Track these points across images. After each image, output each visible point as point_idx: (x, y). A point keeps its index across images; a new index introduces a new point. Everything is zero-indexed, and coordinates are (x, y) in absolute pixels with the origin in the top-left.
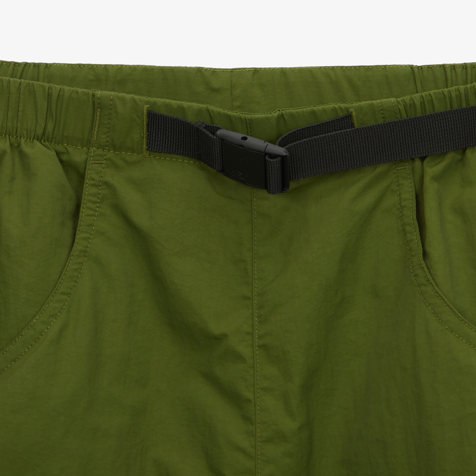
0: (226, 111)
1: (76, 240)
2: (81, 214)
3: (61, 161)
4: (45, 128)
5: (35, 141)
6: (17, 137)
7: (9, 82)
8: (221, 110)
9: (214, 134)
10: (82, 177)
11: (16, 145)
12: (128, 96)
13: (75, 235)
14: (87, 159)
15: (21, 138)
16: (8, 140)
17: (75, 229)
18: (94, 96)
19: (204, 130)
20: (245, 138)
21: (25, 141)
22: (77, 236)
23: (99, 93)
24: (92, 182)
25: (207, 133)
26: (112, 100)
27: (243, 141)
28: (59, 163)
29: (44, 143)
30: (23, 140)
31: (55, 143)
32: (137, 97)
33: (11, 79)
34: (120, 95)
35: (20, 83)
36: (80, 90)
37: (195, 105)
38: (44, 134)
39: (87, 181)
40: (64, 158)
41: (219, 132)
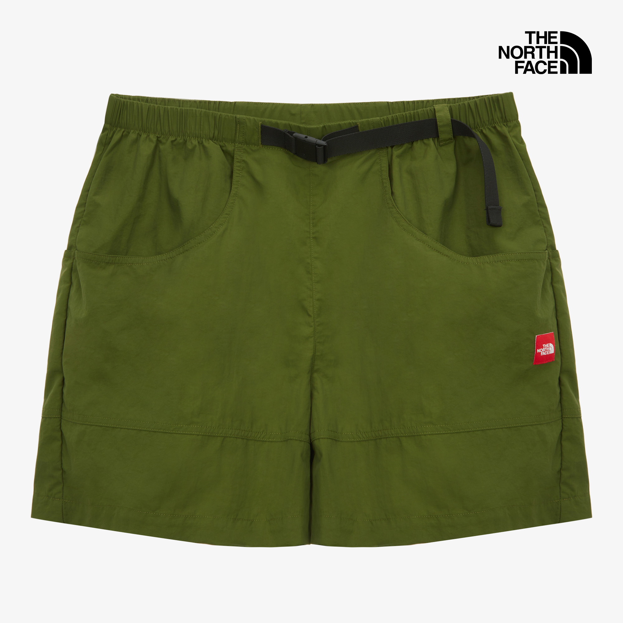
0: (298, 125)
1: (232, 189)
2: (233, 176)
3: (223, 150)
4: (214, 133)
5: (210, 140)
6: (201, 138)
7: (196, 110)
8: (296, 124)
9: (292, 135)
10: (233, 158)
11: (201, 142)
12: (252, 118)
13: (231, 186)
14: (234, 149)
15: (203, 139)
16: (197, 140)
17: (231, 183)
18: (236, 117)
19: (288, 134)
20: (306, 137)
21: (205, 140)
22: (232, 187)
23: (238, 116)
24: (237, 160)
25: (289, 135)
26: (244, 120)
27: (305, 138)
28: (222, 151)
29: (214, 141)
30: (204, 140)
31: (219, 142)
32: (256, 118)
33: (197, 109)
34: (248, 117)
35: (201, 111)
36: (229, 115)
37: (284, 122)
38: (213, 137)
39: (235, 160)
40: (224, 149)
41: (294, 135)
